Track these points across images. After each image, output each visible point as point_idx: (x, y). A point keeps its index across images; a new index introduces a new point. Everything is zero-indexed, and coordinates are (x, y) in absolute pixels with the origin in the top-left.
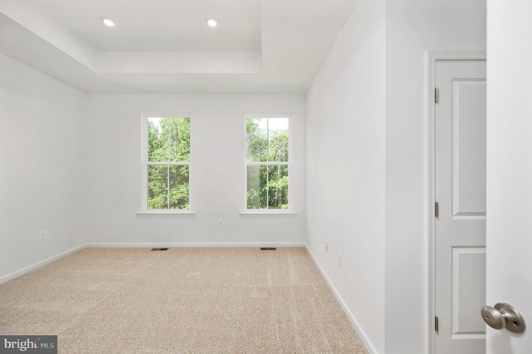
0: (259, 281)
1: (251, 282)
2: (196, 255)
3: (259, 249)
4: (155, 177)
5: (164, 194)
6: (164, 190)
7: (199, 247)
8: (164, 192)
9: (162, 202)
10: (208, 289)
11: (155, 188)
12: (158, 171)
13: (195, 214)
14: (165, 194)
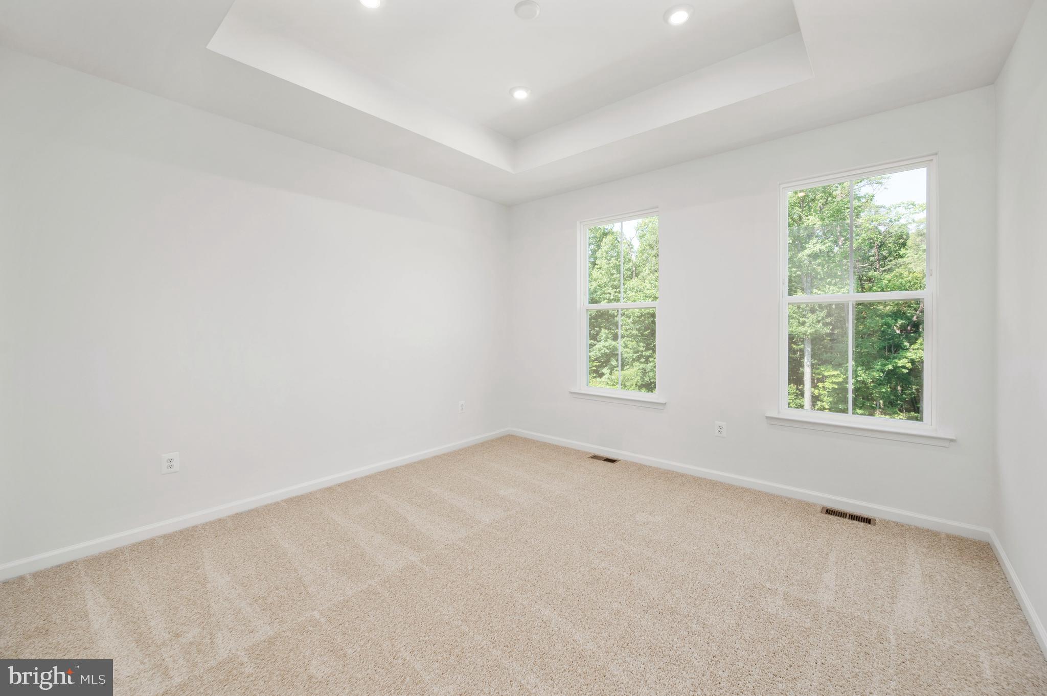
0: (797, 581)
1: (772, 575)
2: (664, 484)
3: (819, 509)
4: (627, 330)
5: (641, 363)
6: (642, 356)
7: (673, 471)
8: (641, 360)
9: (639, 378)
10: (671, 555)
11: (626, 351)
12: (631, 320)
13: (665, 404)
14: (644, 363)
